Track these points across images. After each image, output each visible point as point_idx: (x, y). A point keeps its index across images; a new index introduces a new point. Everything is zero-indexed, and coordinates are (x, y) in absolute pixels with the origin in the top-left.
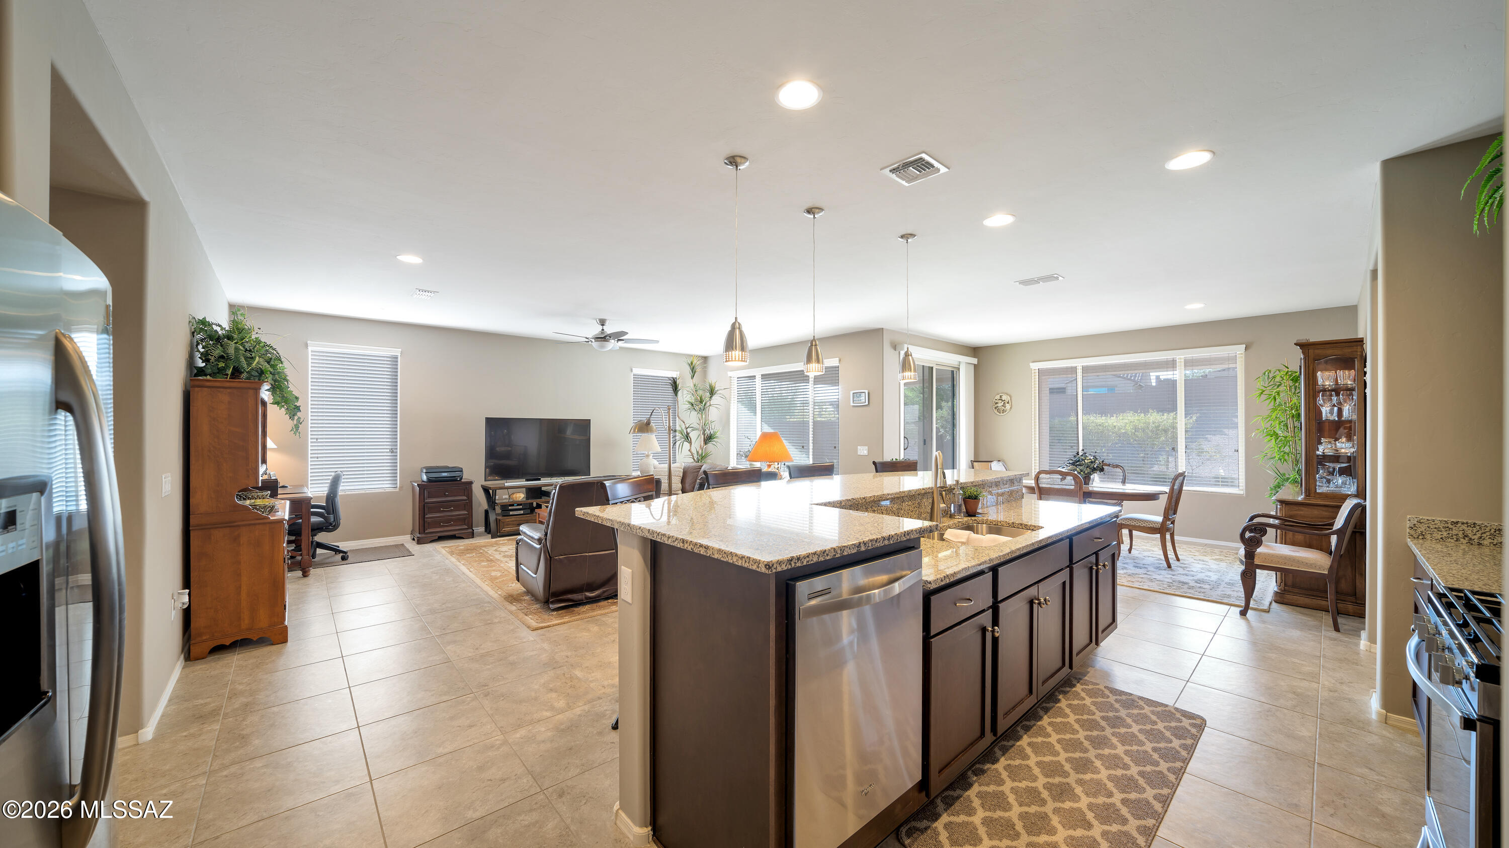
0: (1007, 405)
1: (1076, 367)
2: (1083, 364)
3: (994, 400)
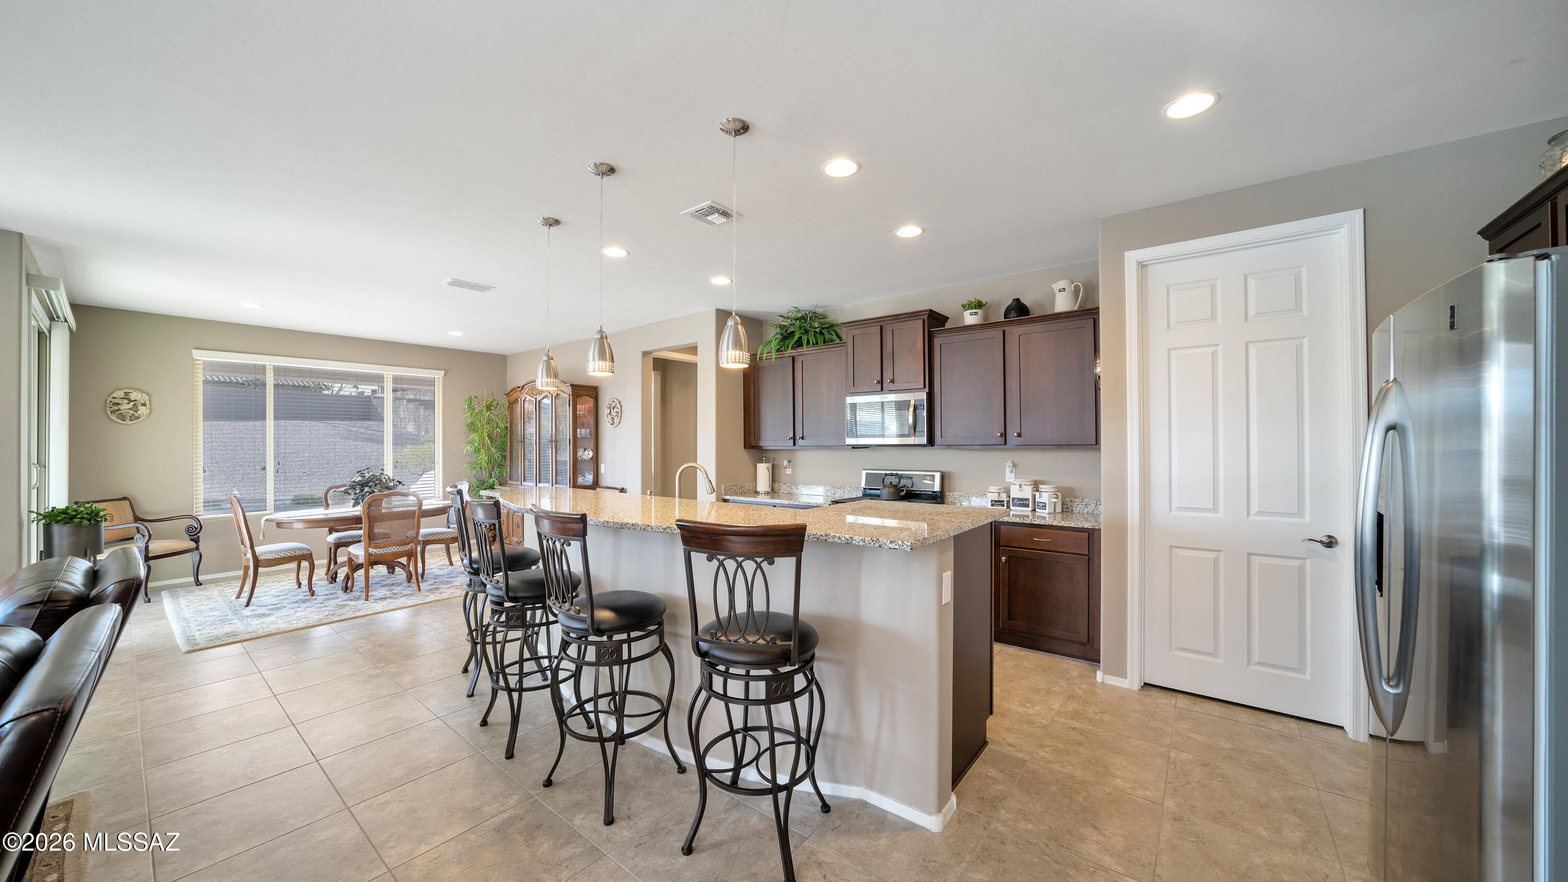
0: (141, 408)
1: (264, 367)
2: (275, 364)
3: (110, 399)
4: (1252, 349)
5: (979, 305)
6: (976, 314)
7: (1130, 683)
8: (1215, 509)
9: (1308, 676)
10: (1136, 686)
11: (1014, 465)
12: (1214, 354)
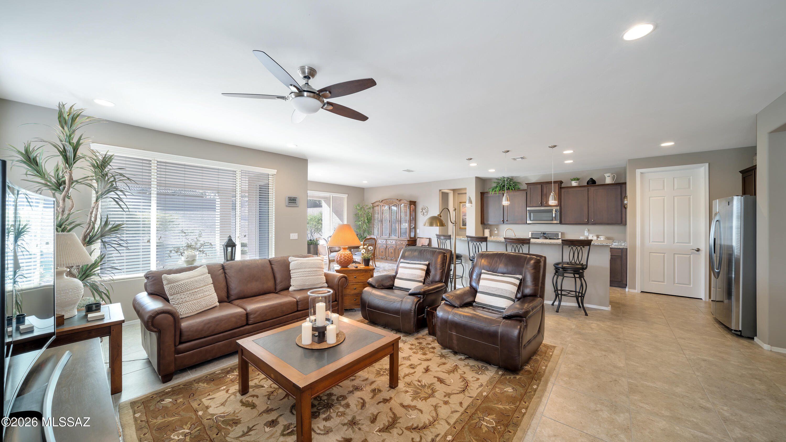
4: (676, 198)
5: (578, 179)
6: (577, 182)
7: (637, 291)
8: (664, 242)
9: (692, 286)
10: (639, 292)
11: (589, 230)
12: (664, 199)
